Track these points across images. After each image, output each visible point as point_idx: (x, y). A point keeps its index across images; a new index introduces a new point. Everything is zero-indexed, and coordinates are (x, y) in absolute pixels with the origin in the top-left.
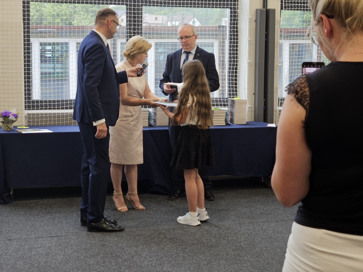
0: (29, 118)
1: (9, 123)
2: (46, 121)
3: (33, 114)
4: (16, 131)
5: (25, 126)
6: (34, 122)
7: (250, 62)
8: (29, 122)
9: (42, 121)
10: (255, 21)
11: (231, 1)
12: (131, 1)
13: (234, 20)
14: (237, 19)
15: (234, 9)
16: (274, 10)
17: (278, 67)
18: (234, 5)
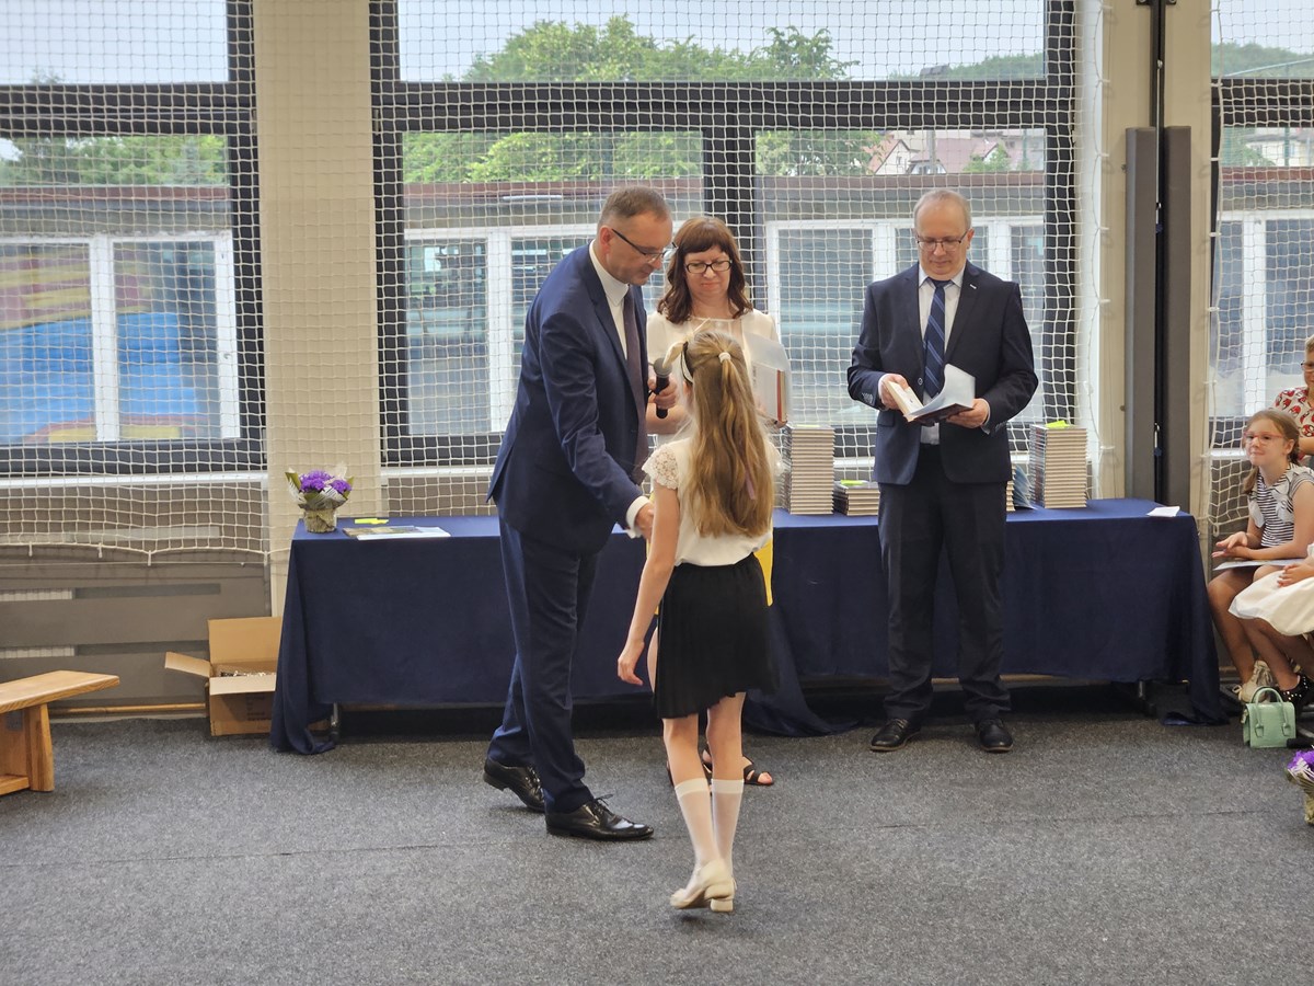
0: (393, 492)
1: (323, 509)
2: (445, 502)
3: (407, 481)
4: (344, 532)
5: (379, 518)
6: (407, 504)
7: (1108, 304)
8: (393, 504)
9: (431, 503)
10: (1125, 168)
11: (1051, 105)
12: (719, 120)
13: (1064, 167)
14: (1073, 163)
15: (1064, 130)
16: (1185, 132)
17: (1207, 319)
18: (1063, 118)
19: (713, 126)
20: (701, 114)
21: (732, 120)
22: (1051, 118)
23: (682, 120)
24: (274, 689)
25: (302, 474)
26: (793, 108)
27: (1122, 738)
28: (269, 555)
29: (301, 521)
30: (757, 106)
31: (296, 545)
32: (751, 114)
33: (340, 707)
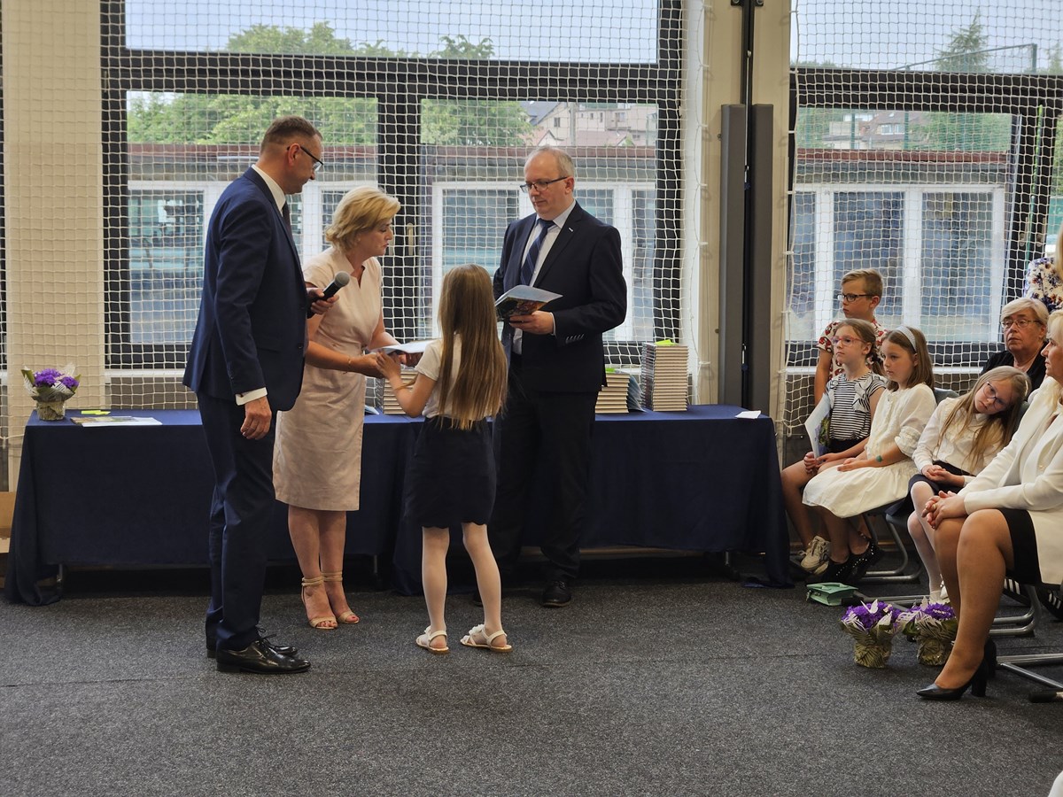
0: (115, 389)
1: (54, 401)
2: (159, 398)
3: (127, 380)
4: (72, 420)
5: (102, 410)
6: (127, 399)
7: (706, 246)
8: (115, 399)
9: (148, 399)
10: (720, 136)
11: (662, 84)
12: (391, 88)
13: (671, 135)
14: (679, 131)
15: (672, 104)
16: (770, 109)
17: (785, 261)
18: (672, 95)
19: (386, 93)
20: (376, 83)
21: (402, 89)
22: (662, 94)
23: (361, 87)
24: (8, 551)
25: (36, 372)
26: (452, 80)
27: (710, 597)
28: (7, 440)
29: (35, 411)
30: (423, 78)
31: (29, 430)
32: (417, 84)
33: (65, 567)
